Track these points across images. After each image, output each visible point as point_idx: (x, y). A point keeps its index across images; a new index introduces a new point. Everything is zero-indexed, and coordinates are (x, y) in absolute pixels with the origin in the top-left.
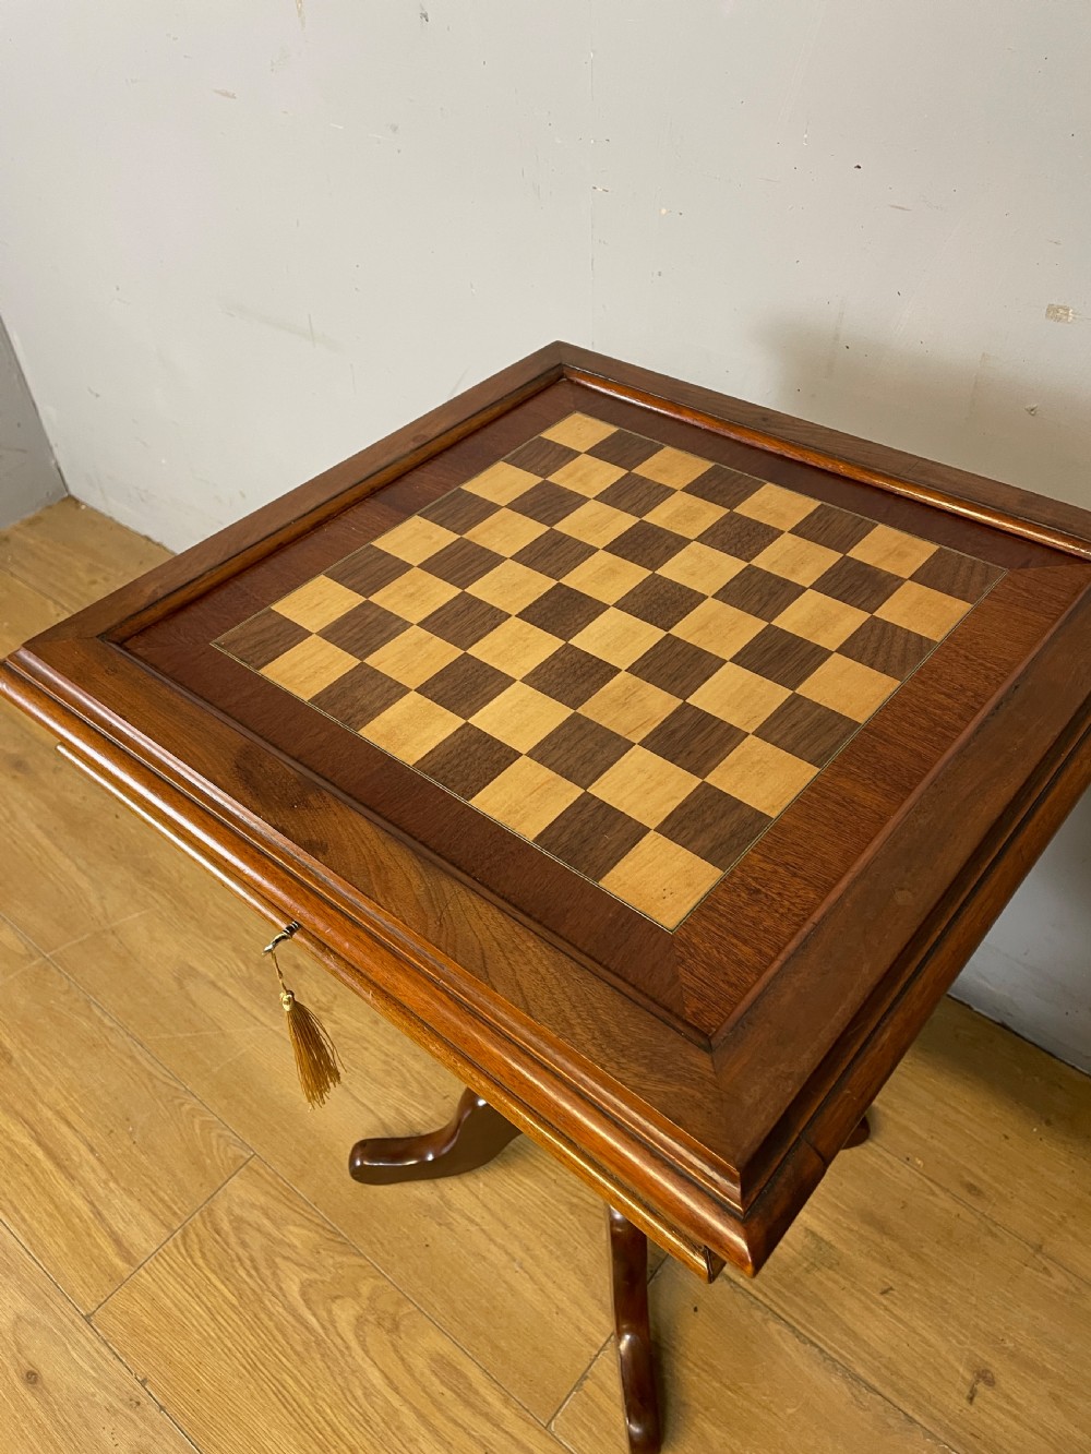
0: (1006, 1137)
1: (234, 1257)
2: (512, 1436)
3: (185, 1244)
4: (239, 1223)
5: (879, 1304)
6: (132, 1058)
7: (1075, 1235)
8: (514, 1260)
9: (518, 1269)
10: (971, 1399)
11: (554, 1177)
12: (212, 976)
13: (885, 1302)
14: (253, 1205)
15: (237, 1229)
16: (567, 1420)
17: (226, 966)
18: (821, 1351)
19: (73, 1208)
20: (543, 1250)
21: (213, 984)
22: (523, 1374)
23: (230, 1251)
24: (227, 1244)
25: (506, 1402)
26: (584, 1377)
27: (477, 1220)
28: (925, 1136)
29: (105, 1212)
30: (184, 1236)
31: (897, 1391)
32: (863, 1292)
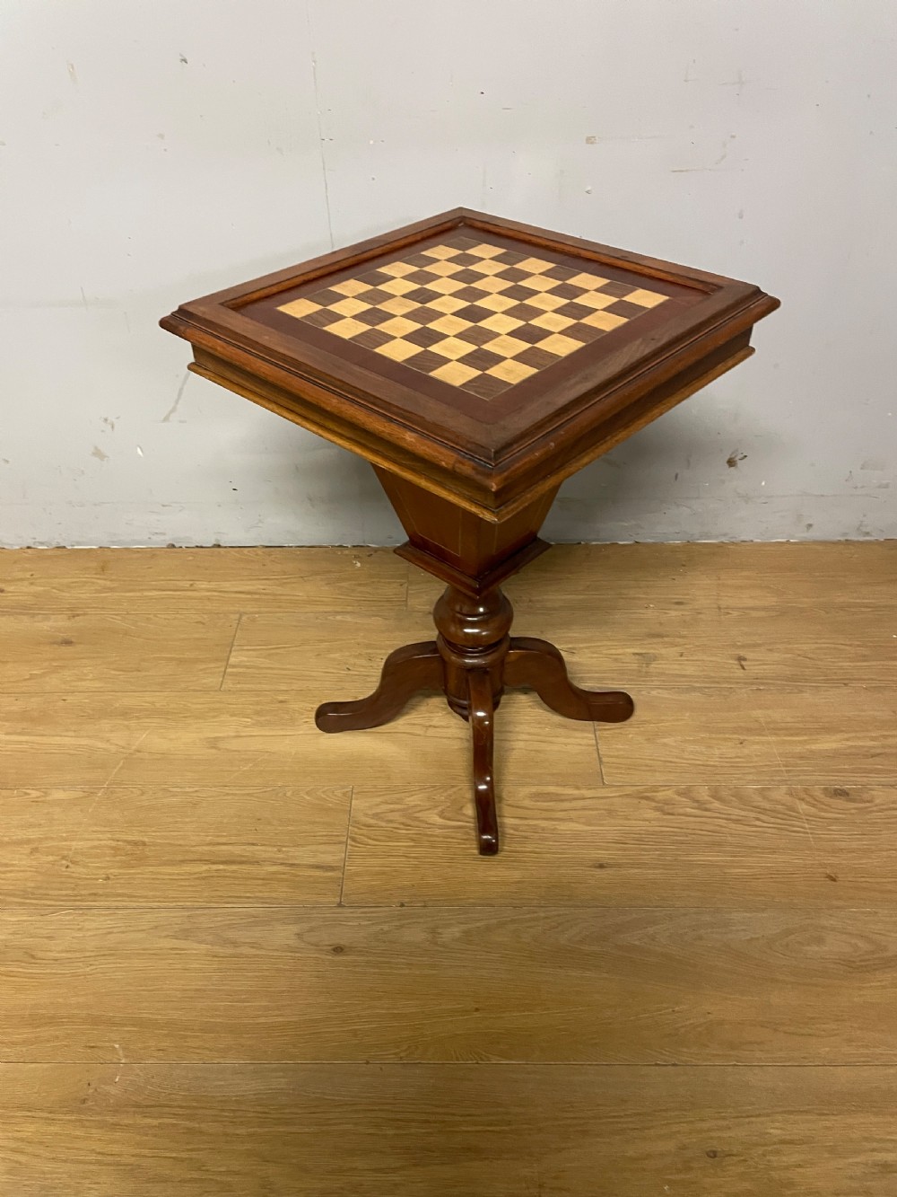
1: (391, 829)
2: (594, 798)
3: (358, 843)
7: (727, 596)
10: (743, 668)
12: (233, 734)
13: (684, 658)
15: (379, 820)
16: (609, 776)
17: (236, 725)
18: (678, 688)
19: (273, 873)
21: (237, 737)
22: (574, 774)
24: (383, 825)
25: (578, 788)
26: (600, 758)
28: (645, 596)
29: (294, 862)
30: (354, 840)
31: (718, 683)
32: (673, 660)
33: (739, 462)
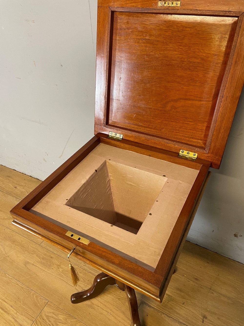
0: (201, 267)
1: (48, 324)
3: (37, 324)
4: (47, 317)
5: (182, 306)
6: (17, 284)
7: (217, 285)
8: (109, 313)
9: (110, 315)
10: (203, 322)
11: (114, 293)
12: (32, 263)
13: (184, 306)
14: (50, 312)
15: (48, 319)
17: (35, 260)
18: (173, 319)
19: (10, 320)
20: (114, 309)
21: (33, 264)
23: (47, 323)
24: (46, 322)
27: (100, 306)
28: (186, 270)
29: (17, 320)
30: (36, 322)
31: (189, 323)
32: (179, 305)
33: (238, 236)
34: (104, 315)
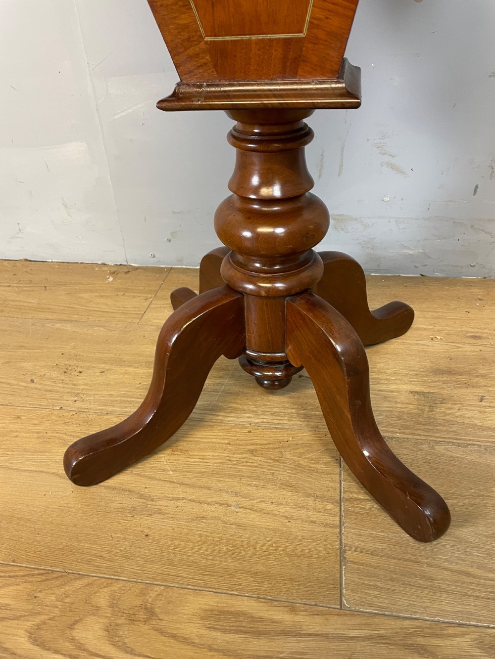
0: (468, 312)
2: (317, 635)
5: (483, 407)
8: (230, 506)
9: (237, 510)
11: (226, 441)
13: (486, 404)
16: (353, 591)
20: (249, 488)
22: (292, 580)
25: (293, 609)
26: (342, 552)
27: (181, 496)
28: (431, 327)
32: (471, 405)
34: (216, 518)
